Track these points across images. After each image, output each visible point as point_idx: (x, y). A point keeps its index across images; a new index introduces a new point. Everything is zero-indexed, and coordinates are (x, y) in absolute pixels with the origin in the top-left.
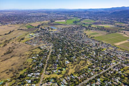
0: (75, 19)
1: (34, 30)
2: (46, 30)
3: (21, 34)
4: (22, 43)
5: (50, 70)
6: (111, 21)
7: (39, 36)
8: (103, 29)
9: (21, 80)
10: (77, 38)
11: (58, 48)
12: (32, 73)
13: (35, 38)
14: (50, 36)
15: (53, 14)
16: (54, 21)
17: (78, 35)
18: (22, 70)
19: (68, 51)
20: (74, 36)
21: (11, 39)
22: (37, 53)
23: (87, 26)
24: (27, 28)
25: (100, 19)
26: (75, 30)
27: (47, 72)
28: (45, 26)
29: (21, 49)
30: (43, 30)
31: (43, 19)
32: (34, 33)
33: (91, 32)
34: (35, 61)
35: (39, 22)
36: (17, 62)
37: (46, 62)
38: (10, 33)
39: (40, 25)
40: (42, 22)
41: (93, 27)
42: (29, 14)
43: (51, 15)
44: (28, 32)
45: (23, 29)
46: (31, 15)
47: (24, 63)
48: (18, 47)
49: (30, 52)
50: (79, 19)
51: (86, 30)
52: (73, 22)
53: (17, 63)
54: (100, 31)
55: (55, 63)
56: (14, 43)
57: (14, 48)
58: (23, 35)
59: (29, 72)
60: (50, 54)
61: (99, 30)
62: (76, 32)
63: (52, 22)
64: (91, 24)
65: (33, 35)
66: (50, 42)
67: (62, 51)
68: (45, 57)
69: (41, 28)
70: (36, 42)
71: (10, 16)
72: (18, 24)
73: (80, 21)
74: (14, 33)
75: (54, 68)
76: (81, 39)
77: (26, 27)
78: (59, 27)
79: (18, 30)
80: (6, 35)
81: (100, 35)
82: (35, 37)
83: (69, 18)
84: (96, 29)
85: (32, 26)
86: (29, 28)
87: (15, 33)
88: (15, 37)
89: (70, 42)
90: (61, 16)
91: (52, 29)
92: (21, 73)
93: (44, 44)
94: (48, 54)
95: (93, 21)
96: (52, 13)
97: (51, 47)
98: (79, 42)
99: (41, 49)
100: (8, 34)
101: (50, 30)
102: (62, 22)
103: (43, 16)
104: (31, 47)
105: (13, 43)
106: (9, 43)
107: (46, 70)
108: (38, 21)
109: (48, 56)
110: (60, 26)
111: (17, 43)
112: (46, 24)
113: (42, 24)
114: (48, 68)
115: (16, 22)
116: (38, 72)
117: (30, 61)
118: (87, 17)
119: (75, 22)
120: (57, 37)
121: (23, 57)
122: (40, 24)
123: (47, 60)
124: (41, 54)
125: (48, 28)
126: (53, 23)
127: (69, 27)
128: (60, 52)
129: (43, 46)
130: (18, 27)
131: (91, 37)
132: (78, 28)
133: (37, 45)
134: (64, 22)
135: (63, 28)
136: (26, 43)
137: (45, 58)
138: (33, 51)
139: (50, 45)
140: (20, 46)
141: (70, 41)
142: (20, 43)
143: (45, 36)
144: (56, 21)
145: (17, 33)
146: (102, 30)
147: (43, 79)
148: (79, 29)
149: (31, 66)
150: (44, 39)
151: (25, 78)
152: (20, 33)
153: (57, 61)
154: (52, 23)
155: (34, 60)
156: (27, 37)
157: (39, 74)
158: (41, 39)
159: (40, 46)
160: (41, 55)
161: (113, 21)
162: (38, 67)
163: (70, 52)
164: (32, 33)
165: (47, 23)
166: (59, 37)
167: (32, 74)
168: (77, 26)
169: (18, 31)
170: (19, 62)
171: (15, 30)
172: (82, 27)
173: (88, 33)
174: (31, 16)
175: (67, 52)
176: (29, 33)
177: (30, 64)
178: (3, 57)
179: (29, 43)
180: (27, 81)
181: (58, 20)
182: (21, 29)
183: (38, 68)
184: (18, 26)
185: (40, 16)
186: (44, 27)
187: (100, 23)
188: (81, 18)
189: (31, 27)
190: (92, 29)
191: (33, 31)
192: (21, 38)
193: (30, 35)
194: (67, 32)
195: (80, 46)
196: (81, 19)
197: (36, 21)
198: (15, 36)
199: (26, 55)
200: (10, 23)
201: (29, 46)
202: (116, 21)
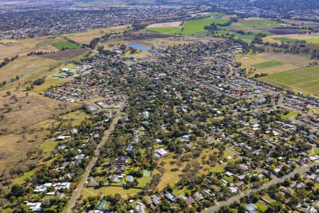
0: (213, 19)
1: (77, 54)
2: (115, 53)
3: (36, 69)
4: (35, 94)
5: (103, 174)
7: (89, 72)
8: (300, 48)
9: (12, 201)
10: (206, 79)
11: (142, 110)
12: (48, 182)
13: (77, 78)
14: (122, 73)
15: (143, 4)
16: (143, 27)
17: (214, 69)
18: (20, 173)
19: (169, 119)
20: (201, 73)
21: (4, 83)
22: (74, 124)
23: (248, 40)
24: (56, 50)
25: (298, 17)
26: (207, 52)
27: (92, 179)
28: (113, 43)
29: (30, 112)
30: (106, 53)
31: (110, 19)
32: (76, 63)
33: (259, 58)
34: (63, 147)
35: (97, 31)
36: (11, 149)
37: (97, 152)
38: (3, 64)
39: (98, 40)
40: (107, 31)
41: (267, 44)
42: (71, 4)
43: (138, 7)
44: (60, 61)
45: (44, 51)
46: (74, 9)
47: (29, 154)
48: (20, 107)
49: (53, 123)
50: (226, 18)
51: (244, 52)
52: (206, 28)
53: (10, 155)
54: (288, 54)
55: (120, 154)
56: (12, 94)
57: (9, 110)
58: (43, 71)
59: (40, 181)
60: (112, 128)
61: (288, 52)
62: (208, 61)
63: (137, 27)
64: (264, 33)
65: (73, 71)
66: (121, 90)
67: (150, 119)
68: (97, 136)
69: (100, 50)
70: (76, 92)
71: (10, 14)
72: (32, 37)
73: (228, 24)
74: (15, 66)
75: (115, 169)
76: (220, 82)
77: (54, 45)
78: (157, 43)
79: (28, 55)
81: (288, 67)
82: (77, 76)
83: (193, 15)
84: (277, 49)
85: (74, 42)
86: (63, 49)
87: (20, 65)
88: (18, 78)
89: (181, 89)
90: (170, 10)
91: (133, 51)
92: (18, 181)
93: (102, 98)
94: (107, 129)
95: (270, 24)
97: (120, 106)
98: (212, 92)
99: (88, 113)
101: (128, 55)
102: (168, 29)
103: (112, 10)
104: (60, 105)
105: (8, 93)
107: (91, 175)
108: (94, 28)
109: (107, 133)
110: (161, 40)
111: (20, 94)
112: (117, 37)
113: (106, 37)
114: (99, 170)
115: (27, 30)
116: (67, 180)
117: (48, 147)
118: (256, 11)
119: (212, 28)
120: (143, 75)
121: (29, 137)
122: (100, 36)
123: (99, 146)
124: (85, 126)
125: (123, 48)
126: (141, 31)
127: (187, 43)
128: (146, 123)
129: (96, 103)
130: (32, 46)
131: (256, 76)
132: (216, 46)
133: (78, 100)
134: (175, 28)
135: (169, 48)
136: (46, 95)
137: (95, 139)
138: (65, 117)
139: (118, 100)
140: (28, 103)
141: (183, 88)
142: (30, 93)
143: (109, 71)
144: (149, 27)
145: (25, 66)
146: (298, 53)
147: (79, 199)
148: (219, 51)
149: (49, 163)
150: (103, 82)
151: (26, 197)
152: (33, 65)
153: (130, 148)
154: (137, 33)
155: (59, 144)
156: (54, 78)
157: (68, 185)
158: (94, 81)
159: (86, 102)
160: (84, 130)
162: (67, 167)
163: (177, 121)
164: (72, 65)
165: (122, 32)
166: (151, 76)
167: (49, 185)
168: (215, 40)
169: (30, 57)
170: (18, 149)
171: (20, 55)
172: (232, 42)
173: (249, 61)
174: (76, 11)
175: (165, 122)
176: (59, 64)
177: (46, 157)
179: (55, 95)
180: (29, 204)
181: (158, 22)
182: (40, 54)
183: (68, 169)
184: (30, 44)
185: (105, 12)
186: (111, 46)
187: (295, 30)
189: (71, 46)
190: (262, 51)
191: (74, 59)
192: (33, 80)
193: (64, 69)
194: (179, 61)
195: (212, 103)
196: (234, 16)
197: (87, 26)
198: (18, 74)
199: (42, 129)
200: (9, 34)
201: (53, 104)
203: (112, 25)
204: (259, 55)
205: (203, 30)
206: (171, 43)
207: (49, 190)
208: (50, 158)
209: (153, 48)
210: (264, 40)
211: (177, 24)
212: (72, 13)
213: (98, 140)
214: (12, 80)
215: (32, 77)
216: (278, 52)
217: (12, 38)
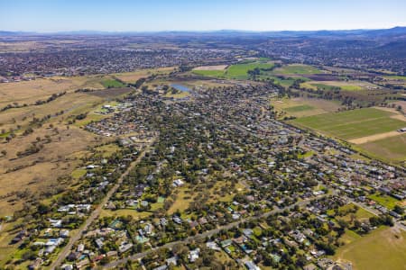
0: (257, 63)
2: (157, 93)
3: (81, 104)
4: (75, 128)
5: (122, 199)
7: (129, 109)
8: (333, 95)
9: (37, 218)
10: (237, 120)
12: (72, 203)
13: (117, 114)
14: (159, 112)
15: (195, 47)
16: (189, 69)
18: (48, 195)
20: (234, 114)
21: (49, 117)
22: (105, 155)
23: (286, 85)
24: (103, 88)
26: (245, 95)
27: (111, 203)
28: (155, 83)
29: (68, 144)
30: (149, 92)
31: (159, 61)
32: (119, 101)
33: (293, 102)
34: (91, 175)
35: (145, 71)
36: (45, 175)
37: (120, 180)
38: (51, 99)
39: (143, 80)
40: (154, 72)
41: (304, 89)
42: (124, 45)
43: (188, 50)
44: (104, 99)
45: (91, 89)
46: (128, 50)
47: (60, 179)
48: (60, 138)
49: (86, 154)
50: (271, 63)
51: (279, 97)
52: (249, 72)
53: (43, 180)
54: (321, 100)
55: (140, 182)
56: (55, 127)
57: (50, 141)
58: (87, 108)
59: (64, 202)
60: (139, 160)
61: (321, 97)
62: (243, 103)
63: (183, 69)
65: (114, 108)
66: (156, 127)
68: (123, 166)
69: (144, 90)
70: (113, 127)
71: (65, 53)
72: (82, 75)
73: (271, 70)
74: (62, 100)
75: (133, 194)
76: (250, 123)
77: (101, 83)
78: (199, 85)
79: (76, 92)
80: (38, 107)
81: (318, 112)
82: (118, 112)
83: (240, 60)
84: (311, 94)
85: (120, 81)
86: (109, 88)
88: (62, 112)
90: (219, 54)
91: (175, 92)
92: (46, 202)
93: (136, 134)
94: (134, 160)
97: (151, 141)
99: (121, 146)
100: (44, 102)
101: (169, 95)
102: (213, 72)
103: (163, 52)
104: (96, 139)
105: (51, 126)
106: (40, 125)
107: (111, 199)
108: (142, 68)
109: (133, 164)
110: (203, 82)
111: (62, 127)
112: (163, 77)
113: (152, 78)
114: (119, 195)
116: (88, 202)
117: (78, 174)
119: (255, 73)
120: (179, 114)
121: (63, 165)
122: (146, 77)
123: (123, 175)
124: (114, 157)
125: (166, 89)
126: (187, 73)
127: (227, 86)
128: (171, 156)
129: (130, 137)
131: (286, 119)
132: (254, 89)
133: (114, 135)
134: (219, 71)
135: (210, 89)
136: (86, 129)
137: (121, 169)
138: (98, 149)
139: (150, 136)
141: (213, 127)
142: (71, 127)
143: (147, 109)
144: (195, 69)
145: (71, 102)
146: (331, 99)
147: (96, 219)
148: (256, 94)
149: (76, 188)
150: (140, 119)
151: (49, 215)
152: (79, 101)
153: (151, 178)
154: (181, 75)
155: (89, 173)
156: (96, 114)
157: (88, 207)
158: (132, 117)
159: (121, 136)
160: (113, 161)
162: (91, 191)
164: (114, 103)
165: (168, 73)
166: (186, 115)
167: (72, 206)
168: (254, 84)
169: (77, 94)
170: (51, 175)
171: (68, 92)
172: (271, 86)
173: (281, 105)
174: (129, 52)
176: (103, 101)
177: (75, 182)
179: (94, 129)
180: (51, 221)
181: (204, 65)
182: (86, 91)
183: (91, 193)
184: (79, 82)
185: (155, 53)
186: (156, 86)
189: (117, 85)
190: (297, 95)
191: (118, 97)
192: (76, 115)
193: (106, 106)
194: (215, 102)
196: (279, 62)
197: (136, 67)
198: (63, 109)
199: (76, 159)
200: (61, 71)
201: (90, 137)
203: (160, 66)
204: (293, 99)
205: (246, 74)
206: (212, 85)
207: (71, 210)
208: (78, 184)
209: (194, 89)
210: (302, 85)
211: (222, 68)
212: (124, 53)
213: (123, 170)
214: (57, 114)
215: (75, 112)
216: (311, 97)
217: (64, 75)
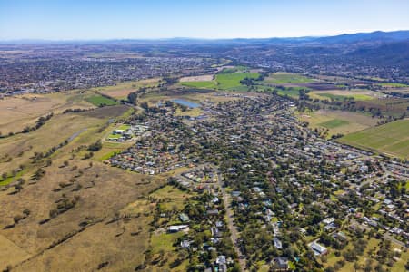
1: (121, 112)
3: (82, 130)
6: (361, 77)
10: (286, 141)
13: (138, 142)
17: (285, 129)
21: (54, 150)
24: (95, 107)
30: (155, 110)
31: (135, 72)
33: (320, 116)
35: (128, 85)
38: (40, 124)
40: (140, 84)
42: (82, 55)
43: (157, 59)
44: (106, 121)
45: (82, 108)
56: (71, 163)
58: (92, 133)
61: (344, 109)
62: (270, 119)
65: (129, 132)
69: (144, 106)
70: (149, 160)
72: (57, 90)
73: (261, 78)
74: (53, 126)
77: (87, 100)
79: (64, 113)
80: (29, 135)
82: (139, 138)
84: (332, 106)
85: (109, 98)
86: (101, 106)
87: (60, 126)
88: (66, 142)
89: (271, 156)
94: (224, 213)
95: (303, 79)
96: (156, 53)
100: (34, 129)
101: (179, 112)
103: (130, 62)
105: (66, 163)
106: (50, 163)
108: (122, 81)
110: (205, 96)
115: (49, 83)
122: (134, 91)
125: (169, 104)
126: (176, 85)
129: (184, 175)
130: (63, 101)
131: (334, 137)
135: (220, 105)
136: (115, 165)
139: (209, 171)
140: (97, 176)
142: (94, 163)
143: (172, 133)
150: (174, 148)
161: (368, 77)
165: (156, 86)
169: (68, 116)
171: (55, 113)
172: (279, 98)
176: (108, 124)
178: (49, 228)
182: (78, 111)
185: (123, 64)
186: (154, 102)
188: (260, 68)
189: (109, 102)
191: (121, 117)
192: (87, 145)
193: (118, 131)
197: (114, 79)
198: (65, 137)
202: (379, 79)
203: (140, 77)
205: (240, 85)
208: (178, 262)
212: (91, 64)
214: (61, 145)
217: (35, 92)
